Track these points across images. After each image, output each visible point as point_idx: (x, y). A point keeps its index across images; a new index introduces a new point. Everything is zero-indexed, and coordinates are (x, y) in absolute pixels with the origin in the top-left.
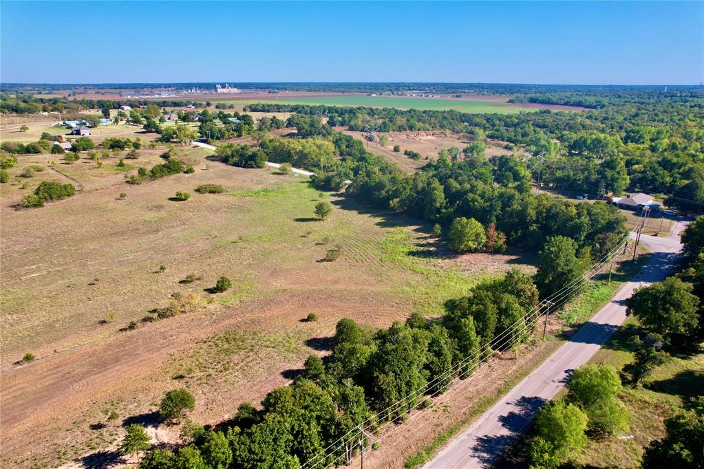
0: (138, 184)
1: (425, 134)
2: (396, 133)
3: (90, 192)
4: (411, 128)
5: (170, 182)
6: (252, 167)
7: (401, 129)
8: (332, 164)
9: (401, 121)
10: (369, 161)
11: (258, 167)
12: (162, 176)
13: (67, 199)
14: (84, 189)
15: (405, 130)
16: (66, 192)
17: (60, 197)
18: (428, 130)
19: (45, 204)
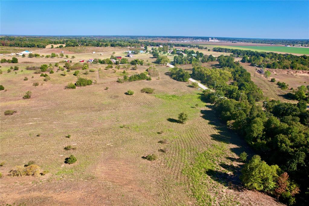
0: (121, 83)
1: (302, 72)
2: (281, 70)
3: (98, 84)
4: (292, 68)
5: (136, 84)
6: (181, 81)
7: (285, 67)
8: (222, 85)
9: (287, 63)
10: (247, 86)
11: (184, 81)
12: (135, 80)
13: (88, 86)
14: (97, 83)
15: (288, 68)
16: (89, 83)
17: (84, 85)
18: (305, 70)
19: (77, 87)
